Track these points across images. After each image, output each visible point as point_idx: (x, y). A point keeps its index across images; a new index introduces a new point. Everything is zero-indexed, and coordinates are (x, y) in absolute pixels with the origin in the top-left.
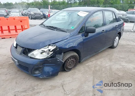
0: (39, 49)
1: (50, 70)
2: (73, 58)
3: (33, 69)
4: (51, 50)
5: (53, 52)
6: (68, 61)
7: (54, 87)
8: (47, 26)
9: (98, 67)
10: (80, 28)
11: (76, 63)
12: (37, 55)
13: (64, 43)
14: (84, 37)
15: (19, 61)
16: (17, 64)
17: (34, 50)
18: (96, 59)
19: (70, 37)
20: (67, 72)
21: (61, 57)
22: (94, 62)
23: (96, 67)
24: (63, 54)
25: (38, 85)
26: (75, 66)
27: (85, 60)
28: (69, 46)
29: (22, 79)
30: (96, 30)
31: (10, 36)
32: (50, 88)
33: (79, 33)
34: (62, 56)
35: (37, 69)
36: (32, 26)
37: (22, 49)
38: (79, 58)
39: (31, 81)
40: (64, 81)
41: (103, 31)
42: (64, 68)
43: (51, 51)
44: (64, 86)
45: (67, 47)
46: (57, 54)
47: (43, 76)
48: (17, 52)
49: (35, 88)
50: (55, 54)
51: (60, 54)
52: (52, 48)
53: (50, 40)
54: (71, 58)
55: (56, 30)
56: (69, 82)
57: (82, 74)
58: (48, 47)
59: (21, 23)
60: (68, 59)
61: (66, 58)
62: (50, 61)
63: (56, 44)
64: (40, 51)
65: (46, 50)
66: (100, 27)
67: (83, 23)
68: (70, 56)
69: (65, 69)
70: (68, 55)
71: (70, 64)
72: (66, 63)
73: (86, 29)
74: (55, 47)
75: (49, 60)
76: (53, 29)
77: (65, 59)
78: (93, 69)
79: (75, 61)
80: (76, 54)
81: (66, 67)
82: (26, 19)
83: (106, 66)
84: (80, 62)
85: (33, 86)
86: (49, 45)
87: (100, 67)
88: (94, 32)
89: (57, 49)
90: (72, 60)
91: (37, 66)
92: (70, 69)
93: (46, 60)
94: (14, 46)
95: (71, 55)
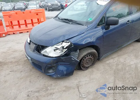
0: (52, 46)
1: (64, 69)
2: (91, 56)
3: (46, 68)
4: (65, 47)
5: (67, 49)
6: (84, 59)
7: (68, 88)
8: (62, 19)
9: (120, 66)
10: (100, 20)
11: (94, 60)
12: (50, 52)
13: (80, 38)
14: (104, 30)
15: (32, 59)
16: (30, 61)
17: (46, 47)
18: (119, 56)
19: (87, 31)
20: (84, 70)
21: (77, 55)
22: (116, 59)
23: (119, 65)
24: (78, 51)
25: (52, 85)
26: (93, 64)
27: (105, 57)
28: (85, 42)
29: (36, 78)
30: (119, 21)
31: (28, 31)
32: (64, 89)
33: (98, 25)
34: (77, 53)
35: (50, 68)
36: (49, 18)
37: (35, 45)
38: (97, 55)
39: (45, 80)
40: (80, 81)
41: (128, 21)
42: (80, 66)
43: (65, 49)
44: (80, 87)
45: (83, 43)
46: (72, 51)
47: (57, 75)
48: (30, 49)
49: (49, 88)
50: (69, 51)
51: (76, 51)
52: (66, 45)
53: (64, 36)
54: (88, 56)
55: (71, 23)
56: (86, 83)
57: (101, 73)
58: (62, 44)
59: (37, 16)
60: (84, 57)
61: (83, 56)
62: (64, 59)
63: (70, 40)
64: (54, 48)
65: (59, 47)
66: (125, 16)
67: (103, 12)
68: (86, 53)
69: (82, 68)
70: (85, 53)
71: (87, 62)
72: (82, 61)
73: (107, 20)
74: (69, 43)
75: (62, 58)
76: (68, 22)
77: (81, 57)
78: (114, 68)
79: (93, 58)
80: (94, 51)
81: (83, 65)
82: (42, 11)
83: (131, 64)
84: (99, 59)
85: (47, 85)
86: (63, 41)
87: (123, 65)
88: (117, 24)
89: (72, 46)
90: (89, 57)
91: (50, 64)
92: (87, 68)
93: (59, 59)
94: (28, 42)
95: (88, 52)
